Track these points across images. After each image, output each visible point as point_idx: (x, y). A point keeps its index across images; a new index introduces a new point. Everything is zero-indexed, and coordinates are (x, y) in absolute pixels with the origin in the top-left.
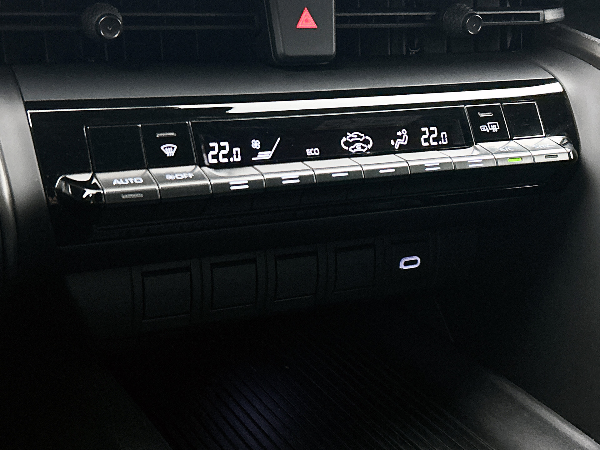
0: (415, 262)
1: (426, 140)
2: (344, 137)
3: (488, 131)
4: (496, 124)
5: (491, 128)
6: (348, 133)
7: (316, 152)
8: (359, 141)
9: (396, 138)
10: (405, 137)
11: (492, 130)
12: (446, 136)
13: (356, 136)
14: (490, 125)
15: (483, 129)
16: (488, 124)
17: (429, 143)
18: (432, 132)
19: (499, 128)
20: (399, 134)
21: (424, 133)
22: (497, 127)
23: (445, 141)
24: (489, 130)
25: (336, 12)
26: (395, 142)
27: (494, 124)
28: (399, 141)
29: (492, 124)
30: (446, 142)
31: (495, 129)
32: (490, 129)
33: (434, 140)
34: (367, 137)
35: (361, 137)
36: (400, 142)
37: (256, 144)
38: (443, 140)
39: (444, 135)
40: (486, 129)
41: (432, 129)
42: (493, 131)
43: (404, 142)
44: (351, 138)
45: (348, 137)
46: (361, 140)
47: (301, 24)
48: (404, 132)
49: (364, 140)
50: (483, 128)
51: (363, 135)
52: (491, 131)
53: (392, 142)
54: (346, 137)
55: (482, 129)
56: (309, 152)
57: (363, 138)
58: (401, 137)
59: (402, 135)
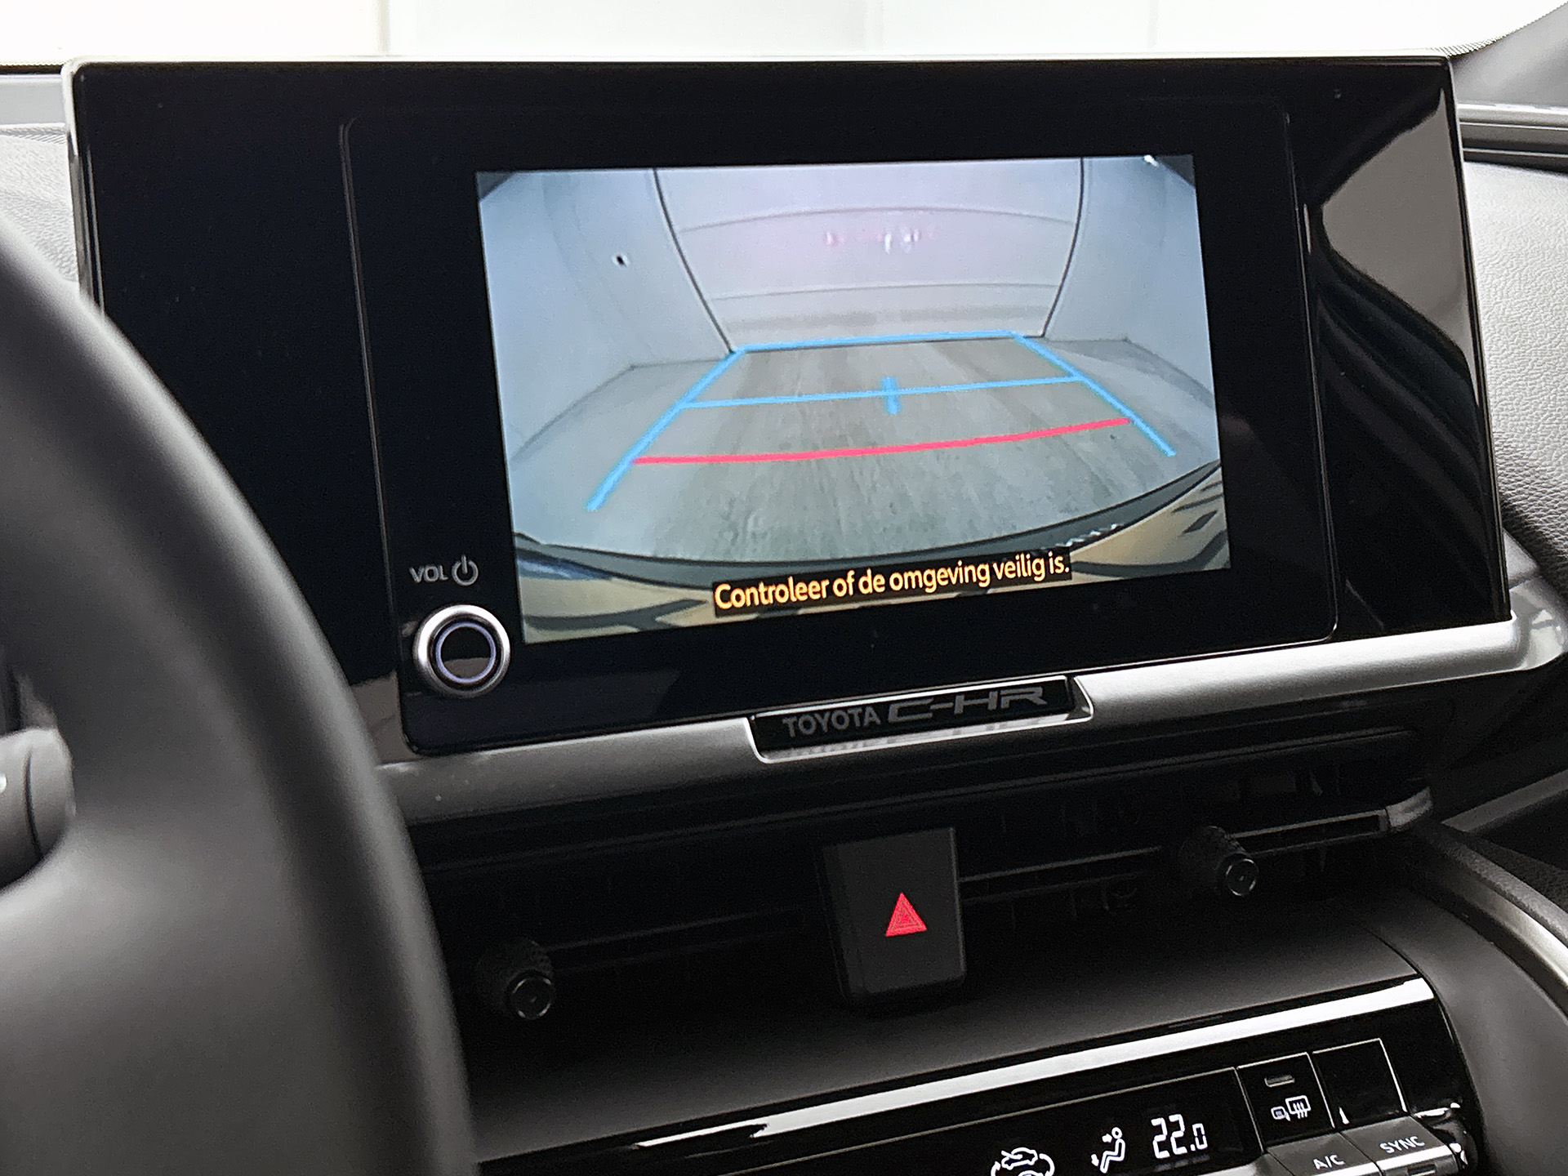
1: (1165, 1146)
2: (996, 1163)
3: (1288, 1119)
4: (1303, 1101)
5: (1293, 1109)
6: (1003, 1153)
8: (1027, 1167)
9: (1101, 1149)
10: (1120, 1144)
11: (1296, 1115)
12: (1203, 1132)
13: (1020, 1157)
14: (1291, 1103)
15: (1279, 1114)
16: (1287, 1101)
17: (1171, 1151)
18: (1173, 1127)
19: (1309, 1109)
20: (1107, 1138)
21: (1158, 1130)
22: (1306, 1107)
23: (1201, 1142)
24: (1290, 1115)
25: (961, 875)
26: (1100, 1158)
27: (1299, 1101)
28: (1107, 1156)
29: (1295, 1102)
30: (1205, 1146)
31: (1302, 1111)
32: (1292, 1113)
33: (1180, 1142)
34: (1043, 1156)
35: (1030, 1157)
36: (1109, 1156)
38: (1197, 1140)
39: (1199, 1130)
40: (1283, 1114)
41: (1173, 1118)
42: (1299, 1117)
43: (1119, 1155)
44: (1010, 1162)
45: (1004, 1161)
46: (1032, 1163)
47: (895, 928)
48: (1117, 1133)
49: (1036, 1162)
50: (1277, 1113)
51: (1033, 1152)
52: (1294, 1117)
53: (1095, 1160)
54: (1000, 1163)
55: (1276, 1116)
57: (1035, 1159)
58: (1111, 1146)
59: (1114, 1140)
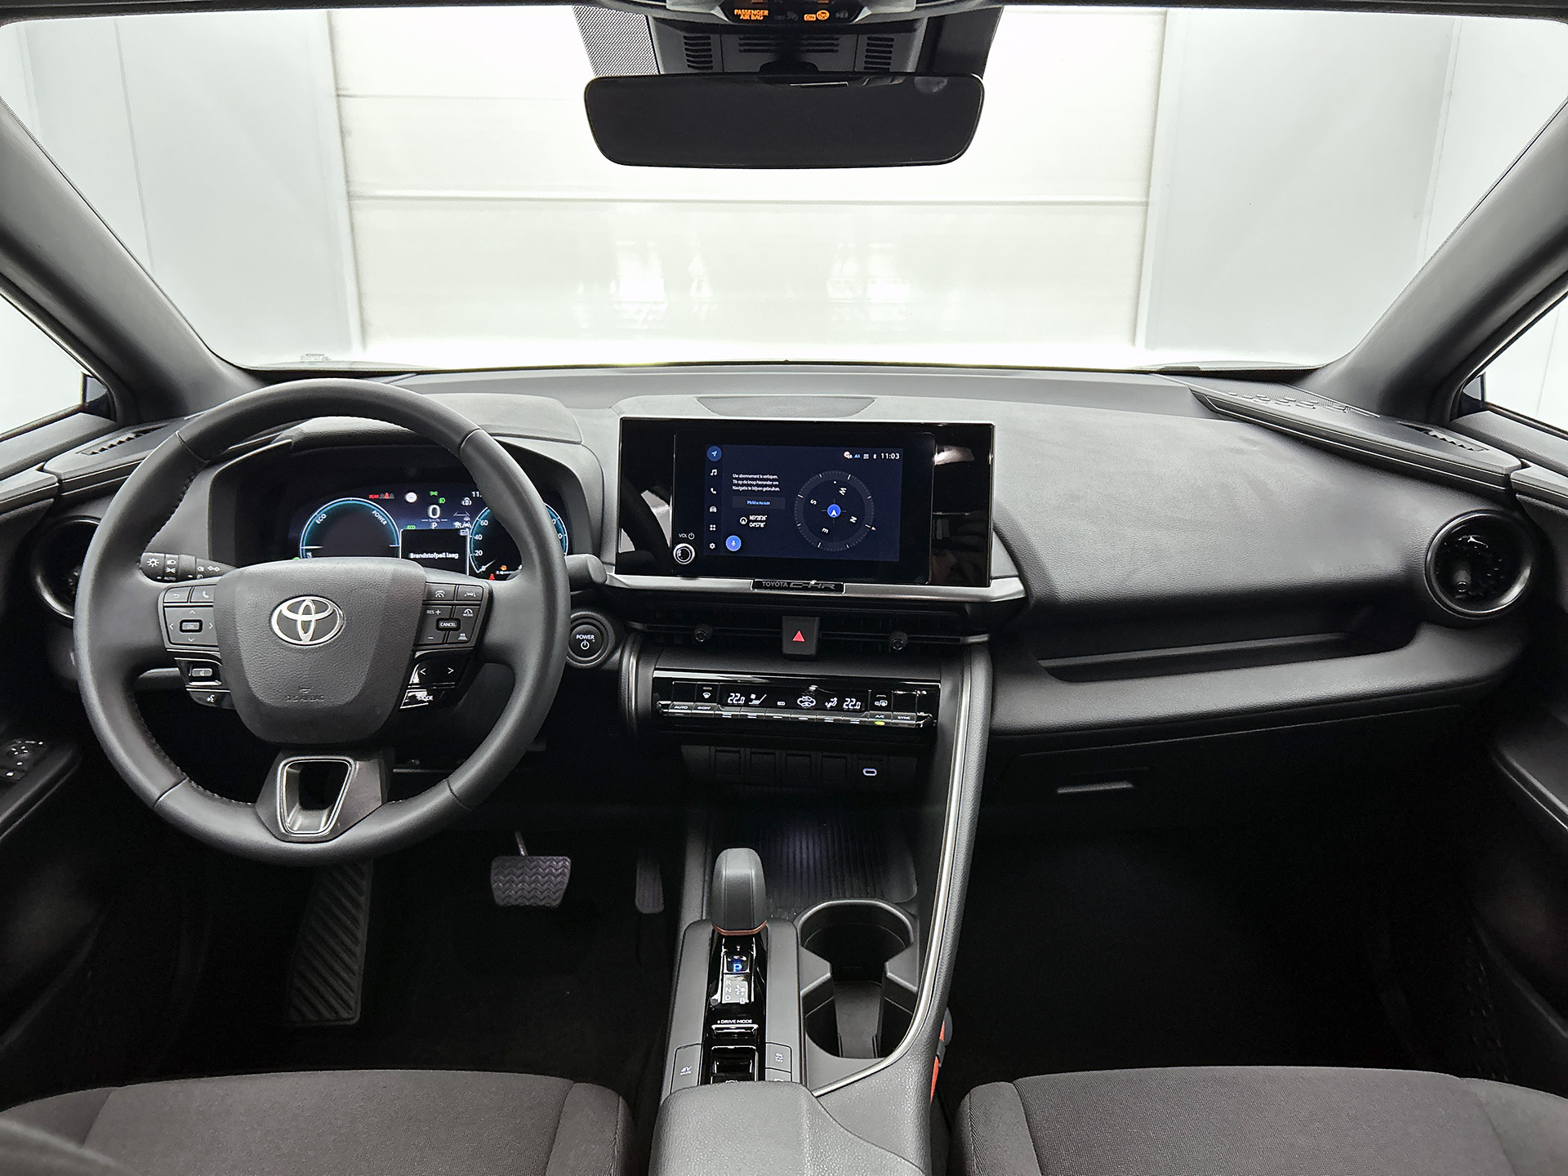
0: (873, 772)
7: (783, 704)
9: (829, 702)
15: (876, 703)
31: (884, 704)
37: (753, 696)
56: (779, 703)
58: (832, 702)
